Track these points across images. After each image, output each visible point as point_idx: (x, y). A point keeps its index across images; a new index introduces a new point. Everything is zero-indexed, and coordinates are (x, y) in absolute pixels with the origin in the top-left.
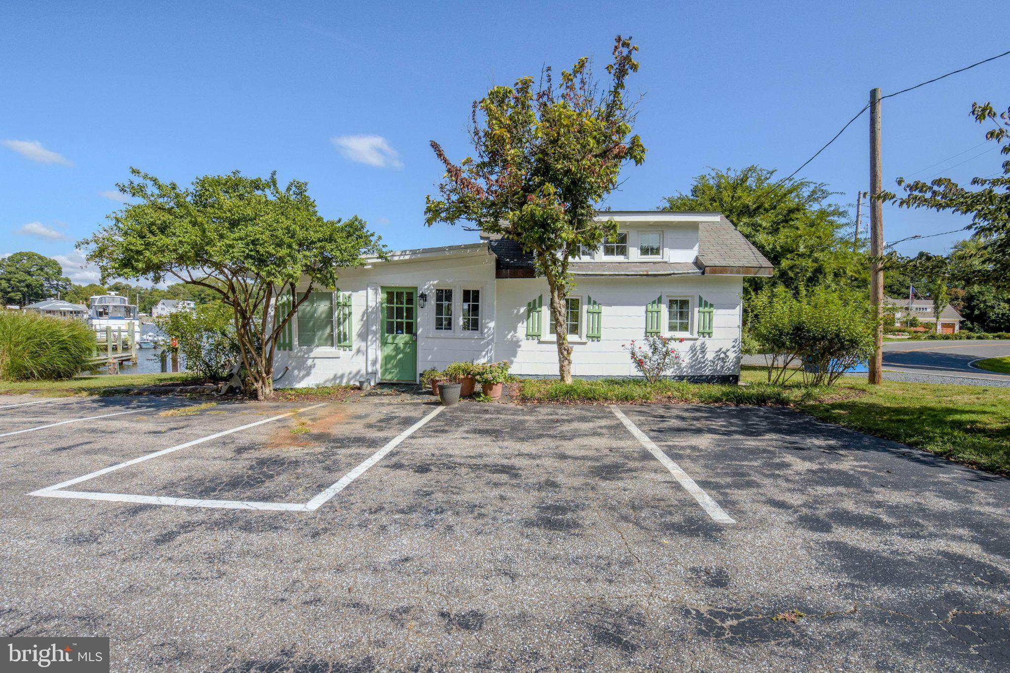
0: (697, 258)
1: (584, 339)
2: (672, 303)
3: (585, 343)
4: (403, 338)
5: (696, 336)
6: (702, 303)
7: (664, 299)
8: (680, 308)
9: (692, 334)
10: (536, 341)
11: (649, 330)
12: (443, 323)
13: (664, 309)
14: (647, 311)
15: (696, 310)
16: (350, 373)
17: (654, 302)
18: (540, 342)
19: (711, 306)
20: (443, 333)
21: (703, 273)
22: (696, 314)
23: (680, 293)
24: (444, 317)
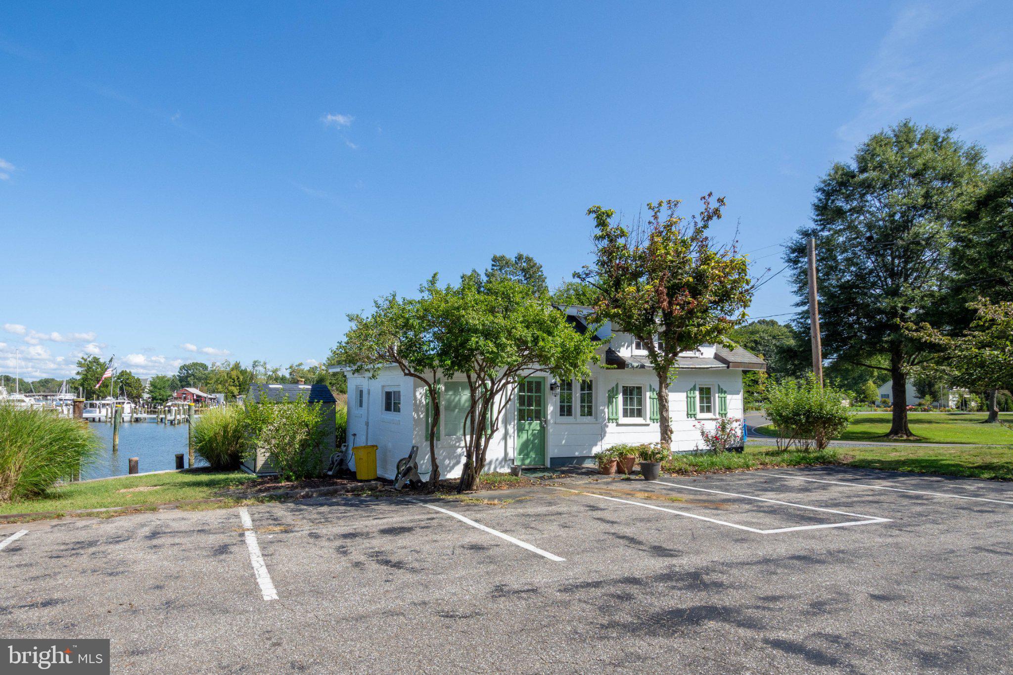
0: (716, 354)
1: (648, 422)
2: (701, 390)
3: (648, 425)
4: (536, 425)
5: (718, 416)
6: (721, 391)
7: (697, 387)
8: (706, 393)
9: (714, 414)
10: (615, 424)
11: (690, 413)
12: (565, 410)
13: (697, 393)
14: (687, 397)
15: (717, 395)
16: (497, 460)
17: (691, 390)
18: (618, 425)
19: (725, 392)
20: (566, 419)
21: (728, 367)
22: (717, 398)
23: (705, 382)
24: (566, 404)
